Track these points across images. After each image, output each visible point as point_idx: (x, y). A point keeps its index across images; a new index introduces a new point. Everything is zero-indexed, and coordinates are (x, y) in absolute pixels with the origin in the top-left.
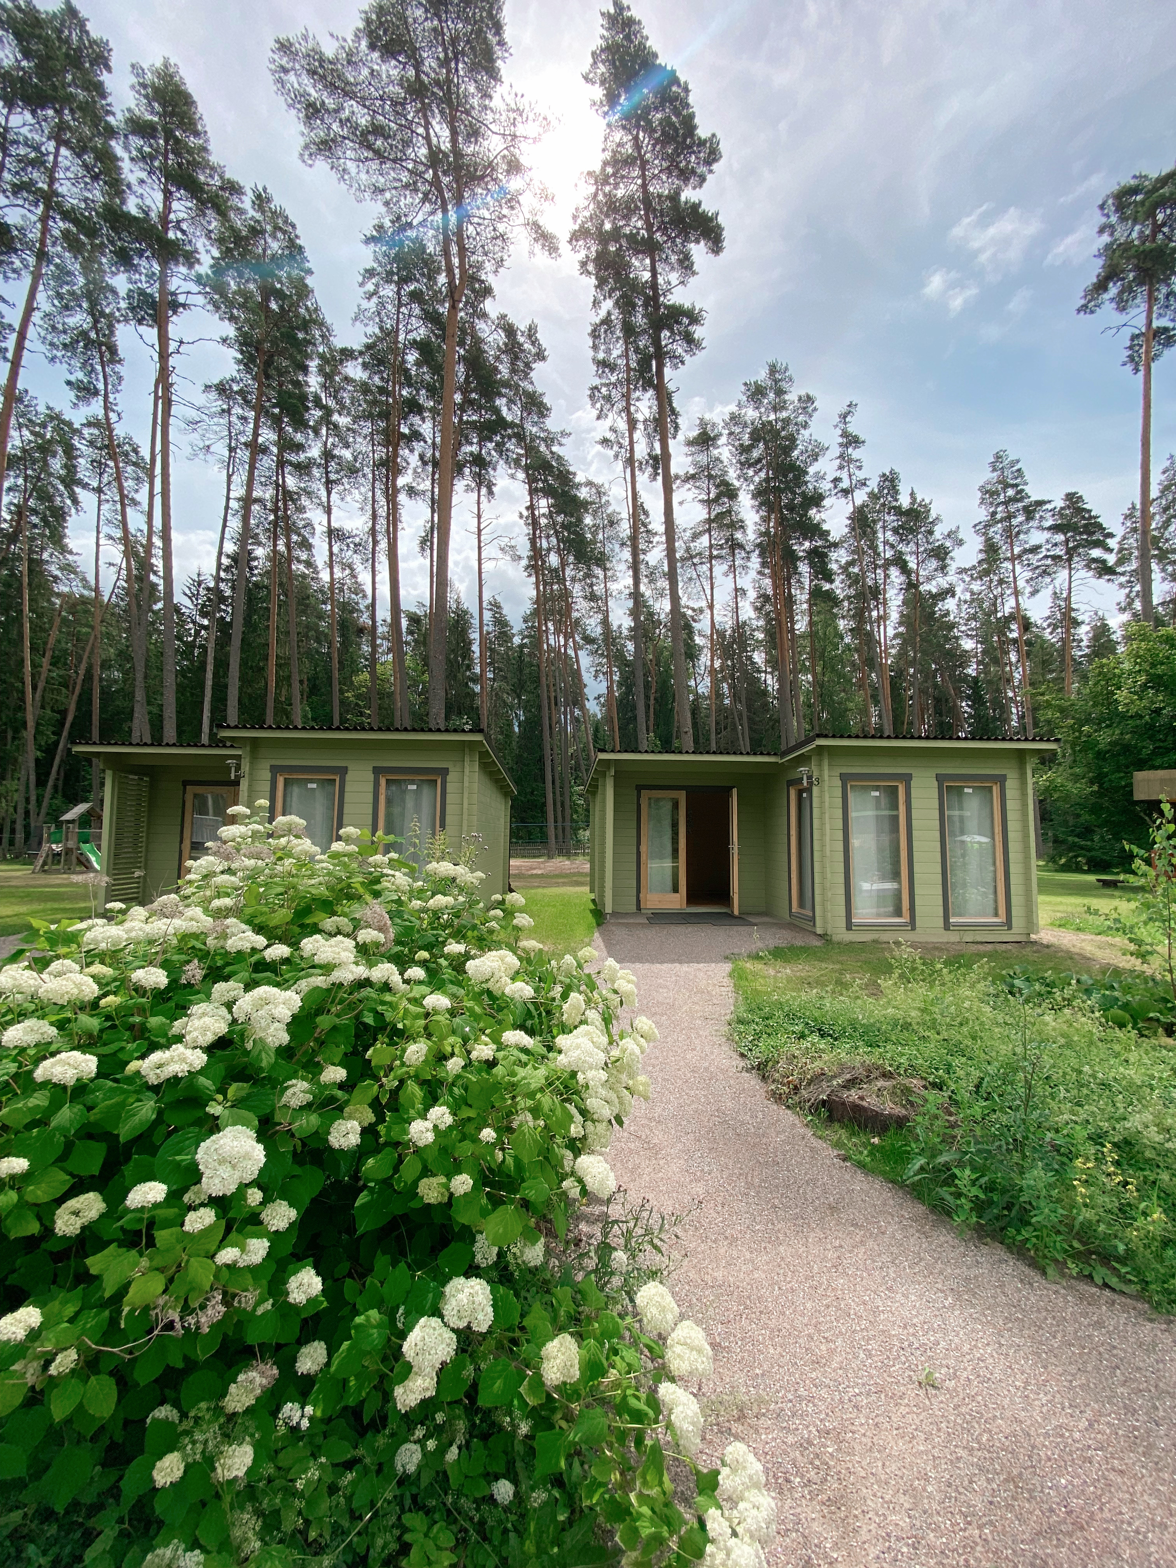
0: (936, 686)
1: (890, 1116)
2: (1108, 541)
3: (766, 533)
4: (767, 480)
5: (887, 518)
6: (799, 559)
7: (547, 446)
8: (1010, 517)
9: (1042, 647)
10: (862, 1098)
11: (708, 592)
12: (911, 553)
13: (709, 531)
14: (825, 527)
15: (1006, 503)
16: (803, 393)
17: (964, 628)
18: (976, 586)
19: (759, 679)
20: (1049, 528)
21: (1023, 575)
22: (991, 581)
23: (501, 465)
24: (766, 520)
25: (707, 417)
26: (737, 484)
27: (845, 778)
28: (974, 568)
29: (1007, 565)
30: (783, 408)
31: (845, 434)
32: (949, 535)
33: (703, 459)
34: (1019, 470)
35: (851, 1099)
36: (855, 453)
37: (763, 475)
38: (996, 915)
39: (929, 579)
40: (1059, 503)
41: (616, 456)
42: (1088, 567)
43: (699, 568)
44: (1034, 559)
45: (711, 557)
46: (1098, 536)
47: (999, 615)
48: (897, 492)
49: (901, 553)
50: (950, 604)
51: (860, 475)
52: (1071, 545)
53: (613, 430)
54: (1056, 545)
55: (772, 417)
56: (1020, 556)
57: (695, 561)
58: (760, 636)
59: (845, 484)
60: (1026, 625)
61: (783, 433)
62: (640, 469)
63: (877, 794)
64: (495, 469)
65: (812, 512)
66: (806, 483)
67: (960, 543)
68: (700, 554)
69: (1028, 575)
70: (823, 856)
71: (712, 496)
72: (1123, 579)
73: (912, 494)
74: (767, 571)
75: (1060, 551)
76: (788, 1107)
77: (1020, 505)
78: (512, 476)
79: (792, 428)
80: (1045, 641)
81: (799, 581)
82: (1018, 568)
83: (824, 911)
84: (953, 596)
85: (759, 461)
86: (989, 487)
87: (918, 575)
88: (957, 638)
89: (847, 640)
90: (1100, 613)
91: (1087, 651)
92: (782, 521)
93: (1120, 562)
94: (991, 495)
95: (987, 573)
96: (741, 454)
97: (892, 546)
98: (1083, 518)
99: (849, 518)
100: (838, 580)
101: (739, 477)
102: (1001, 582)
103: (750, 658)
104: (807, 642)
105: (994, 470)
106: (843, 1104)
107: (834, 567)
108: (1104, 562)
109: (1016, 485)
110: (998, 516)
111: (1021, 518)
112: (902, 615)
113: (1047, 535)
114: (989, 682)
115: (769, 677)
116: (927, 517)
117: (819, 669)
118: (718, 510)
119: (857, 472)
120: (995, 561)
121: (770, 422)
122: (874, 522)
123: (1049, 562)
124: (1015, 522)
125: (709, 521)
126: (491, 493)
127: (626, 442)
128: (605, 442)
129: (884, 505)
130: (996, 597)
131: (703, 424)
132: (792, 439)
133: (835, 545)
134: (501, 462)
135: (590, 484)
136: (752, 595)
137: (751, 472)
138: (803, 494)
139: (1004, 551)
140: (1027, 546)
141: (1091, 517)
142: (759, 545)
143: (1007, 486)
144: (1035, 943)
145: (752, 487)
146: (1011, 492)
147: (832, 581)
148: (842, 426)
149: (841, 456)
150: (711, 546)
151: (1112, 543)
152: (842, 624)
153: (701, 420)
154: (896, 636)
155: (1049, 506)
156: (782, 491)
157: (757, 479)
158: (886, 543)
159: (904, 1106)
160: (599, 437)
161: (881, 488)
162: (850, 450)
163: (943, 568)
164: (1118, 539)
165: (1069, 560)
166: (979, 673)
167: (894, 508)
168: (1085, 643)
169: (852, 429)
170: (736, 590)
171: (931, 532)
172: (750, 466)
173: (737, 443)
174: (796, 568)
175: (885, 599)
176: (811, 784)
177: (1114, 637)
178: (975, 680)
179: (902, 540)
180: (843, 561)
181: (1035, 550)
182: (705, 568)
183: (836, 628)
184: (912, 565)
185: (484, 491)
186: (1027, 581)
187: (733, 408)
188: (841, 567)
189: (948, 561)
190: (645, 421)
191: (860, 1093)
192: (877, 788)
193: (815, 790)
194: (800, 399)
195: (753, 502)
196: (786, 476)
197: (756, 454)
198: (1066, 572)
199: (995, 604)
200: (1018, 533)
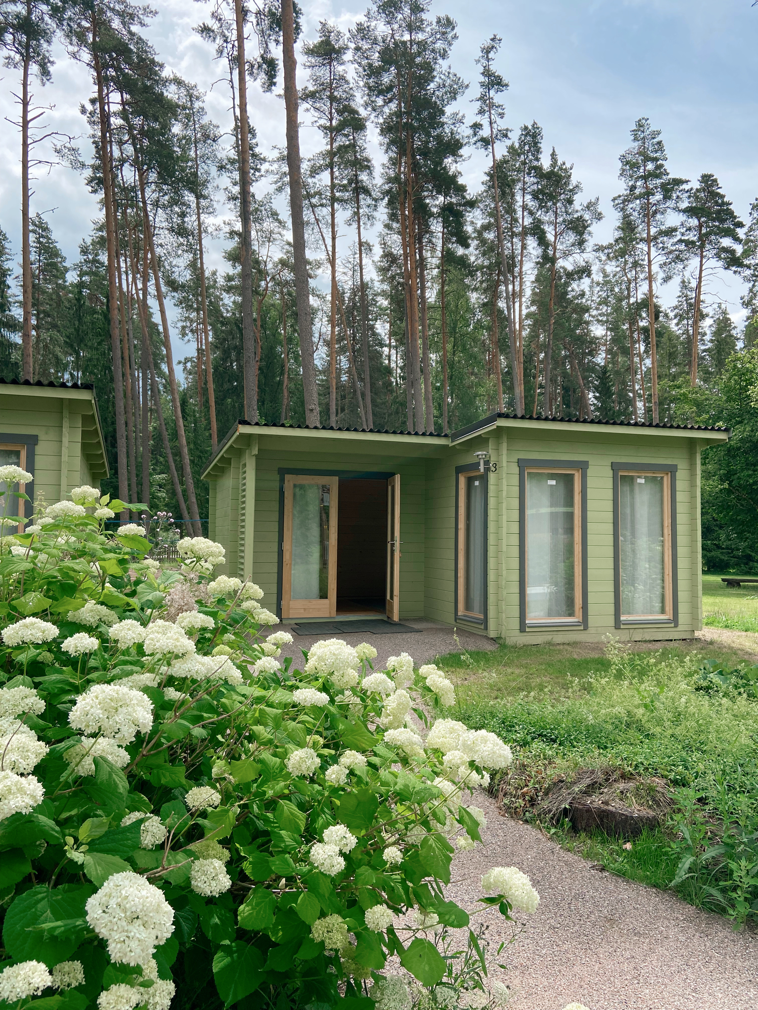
0: (565, 375)
1: (641, 818)
2: (738, 230)
3: (395, 180)
4: (398, 114)
5: (527, 179)
6: (432, 215)
7: (124, 23)
8: (649, 193)
9: (670, 340)
10: (606, 803)
11: (329, 242)
12: (550, 223)
13: (331, 166)
14: (461, 181)
15: (645, 178)
16: (442, 15)
17: (594, 313)
18: (611, 267)
19: (380, 354)
20: (685, 211)
21: (658, 258)
22: (626, 262)
23: (59, 37)
24: (395, 162)
25: (331, 23)
26: (363, 113)
27: (522, 464)
28: (610, 246)
29: (643, 246)
30: (420, 29)
31: (487, 73)
32: (588, 207)
33: (324, 73)
34: (659, 143)
35: (595, 805)
36: (497, 97)
37: (393, 106)
38: (663, 611)
39: (566, 254)
40: (695, 184)
41: (220, 52)
42: (718, 256)
43: (318, 210)
44: (669, 242)
45: (334, 199)
46: (728, 225)
47: (632, 300)
48: (538, 150)
49: (540, 221)
50: (585, 283)
51: (501, 124)
52: (704, 231)
53: (215, 16)
54: (689, 229)
55: (407, 37)
56: (655, 238)
57: (314, 201)
58: (384, 302)
59: (485, 132)
60: (656, 313)
61: (418, 60)
62: (251, 74)
63: (553, 482)
64: (49, 42)
65: (448, 161)
66: (443, 124)
67: (599, 217)
68: (319, 193)
69: (662, 259)
70: (499, 551)
71: (334, 123)
72: (748, 272)
73: (553, 155)
74: (395, 225)
75: (692, 236)
76: (526, 821)
77: (659, 181)
78: (74, 56)
79: (429, 55)
80: (671, 333)
81: (430, 241)
82: (653, 249)
83: (499, 612)
84: (589, 275)
85: (390, 89)
86: (629, 158)
87: (555, 249)
88: (587, 323)
89: (479, 316)
90: (723, 306)
91: (710, 345)
92: (414, 166)
93: (747, 253)
94: (631, 168)
95: (622, 253)
96: (370, 76)
97: (531, 213)
98: (716, 203)
99: (488, 174)
100: (474, 243)
101: (366, 105)
102: (636, 264)
103: (372, 328)
104: (437, 315)
105: (636, 139)
106: (589, 810)
107: (469, 229)
108: (733, 252)
109: (656, 159)
110: (637, 191)
111: (659, 196)
112: (534, 294)
113: (682, 217)
114: (617, 373)
115: (393, 351)
116: (567, 184)
117: (449, 347)
118: (341, 141)
119: (498, 120)
120: (632, 240)
121: (404, 43)
122: (513, 181)
123: (682, 247)
124: (653, 200)
125: (331, 154)
126: (45, 72)
127: (233, 36)
128: (205, 30)
129: (524, 163)
130: (629, 281)
131: (326, 31)
132: (429, 68)
133: (472, 204)
134: (59, 34)
135: (178, 82)
136: (378, 251)
137: (380, 101)
138: (439, 138)
139: (641, 231)
140: (663, 228)
141: (723, 204)
142: (388, 192)
143: (647, 159)
144: (698, 640)
145: (381, 120)
146: (650, 166)
147: (467, 246)
148: (484, 62)
149: (482, 98)
150: (333, 186)
151: (741, 233)
152: (474, 297)
153: (324, 25)
154: (528, 316)
155: (686, 187)
156: (414, 130)
157: (386, 110)
158: (524, 207)
159: (650, 807)
160: (197, 23)
161: (523, 144)
162: (492, 92)
163: (581, 243)
164: (745, 230)
165: (702, 247)
166: (607, 363)
167: (535, 168)
168: (708, 338)
169: (494, 67)
170: (361, 244)
171: (570, 202)
172: (381, 93)
173: (365, 62)
174: (428, 226)
175: (521, 273)
176: (487, 470)
177: (734, 332)
178: (604, 370)
179: (540, 207)
180: (479, 224)
181: (670, 232)
182: (326, 211)
183: (468, 300)
184: (550, 237)
185: (34, 68)
186: (661, 266)
187: (362, 18)
188: (475, 230)
189: (586, 236)
190: (258, 13)
191: (604, 798)
192: (552, 476)
193: (492, 477)
194: (439, 21)
195: (380, 138)
196: (418, 113)
197: (386, 79)
198: (699, 259)
199: (628, 289)
200: (655, 212)
